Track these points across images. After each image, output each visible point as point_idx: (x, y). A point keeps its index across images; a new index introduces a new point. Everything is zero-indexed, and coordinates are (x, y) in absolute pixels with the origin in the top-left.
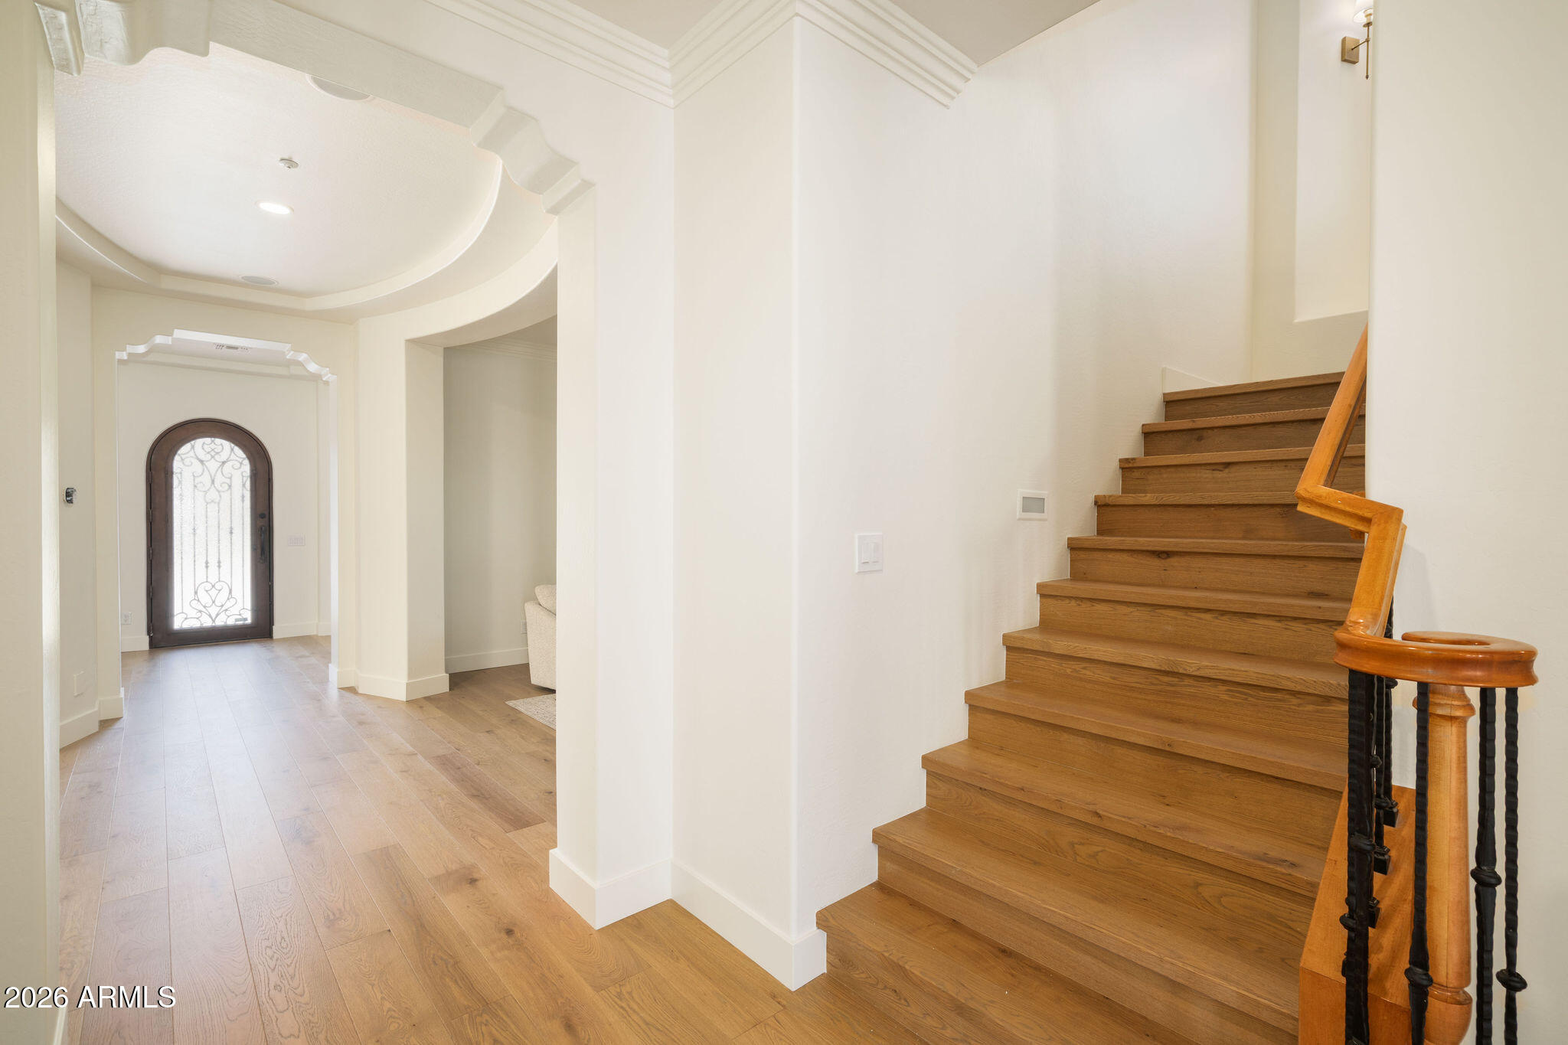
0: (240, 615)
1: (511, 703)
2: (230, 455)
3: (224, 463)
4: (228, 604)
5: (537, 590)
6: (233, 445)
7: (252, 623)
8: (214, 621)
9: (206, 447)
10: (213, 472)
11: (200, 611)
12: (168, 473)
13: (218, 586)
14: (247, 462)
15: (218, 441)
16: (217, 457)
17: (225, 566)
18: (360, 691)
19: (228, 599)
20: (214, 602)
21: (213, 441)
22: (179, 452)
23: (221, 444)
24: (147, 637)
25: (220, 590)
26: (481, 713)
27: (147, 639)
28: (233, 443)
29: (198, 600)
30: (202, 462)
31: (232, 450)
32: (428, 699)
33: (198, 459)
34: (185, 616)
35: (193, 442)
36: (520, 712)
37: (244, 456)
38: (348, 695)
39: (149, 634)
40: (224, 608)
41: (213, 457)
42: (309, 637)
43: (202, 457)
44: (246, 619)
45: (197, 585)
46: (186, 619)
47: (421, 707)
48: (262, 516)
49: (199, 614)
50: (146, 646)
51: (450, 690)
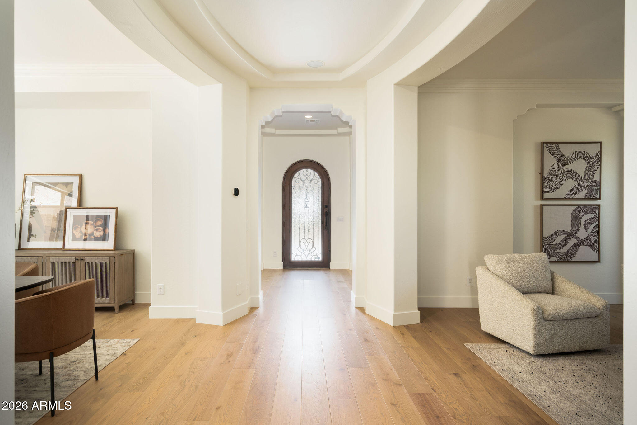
0: (317, 256)
1: (469, 346)
2: (313, 177)
3: (311, 181)
4: (312, 250)
5: (487, 258)
6: (314, 172)
7: (322, 261)
8: (306, 258)
9: (304, 173)
10: (307, 185)
11: (301, 253)
12: (290, 186)
13: (308, 241)
14: (320, 180)
15: (309, 170)
16: (308, 178)
17: (311, 231)
18: (367, 312)
19: (312, 248)
20: (307, 249)
21: (307, 170)
22: (294, 177)
23: (310, 172)
24: (282, 263)
25: (309, 243)
26: (446, 350)
27: (282, 264)
28: (315, 171)
29: (301, 247)
30: (302, 180)
31: (314, 175)
32: (407, 327)
33: (301, 180)
34: (296, 255)
35: (299, 172)
36: (478, 358)
37: (319, 177)
38: (360, 313)
39: (283, 262)
40: (311, 252)
41: (307, 178)
42: (345, 270)
43: (303, 178)
44: (319, 258)
45: (300, 240)
46: (296, 256)
47: (403, 334)
48: (326, 207)
49: (301, 254)
50: (281, 267)
51: (421, 322)
